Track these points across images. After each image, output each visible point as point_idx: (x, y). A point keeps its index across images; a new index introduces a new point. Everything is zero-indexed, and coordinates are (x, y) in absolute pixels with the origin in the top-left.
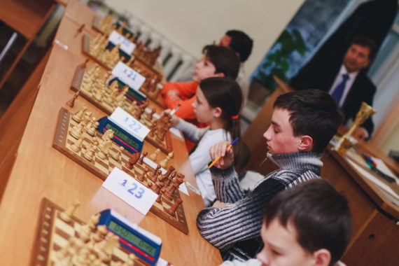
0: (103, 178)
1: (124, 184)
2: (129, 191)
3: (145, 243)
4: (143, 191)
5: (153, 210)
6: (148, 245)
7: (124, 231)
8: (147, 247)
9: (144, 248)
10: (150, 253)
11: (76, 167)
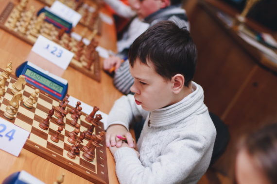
0: (31, 44)
1: (48, 47)
2: (52, 52)
3: (54, 84)
4: (62, 52)
5: (71, 66)
6: (56, 85)
7: (38, 76)
8: (56, 87)
9: (54, 88)
10: (58, 91)
11: (11, 38)
